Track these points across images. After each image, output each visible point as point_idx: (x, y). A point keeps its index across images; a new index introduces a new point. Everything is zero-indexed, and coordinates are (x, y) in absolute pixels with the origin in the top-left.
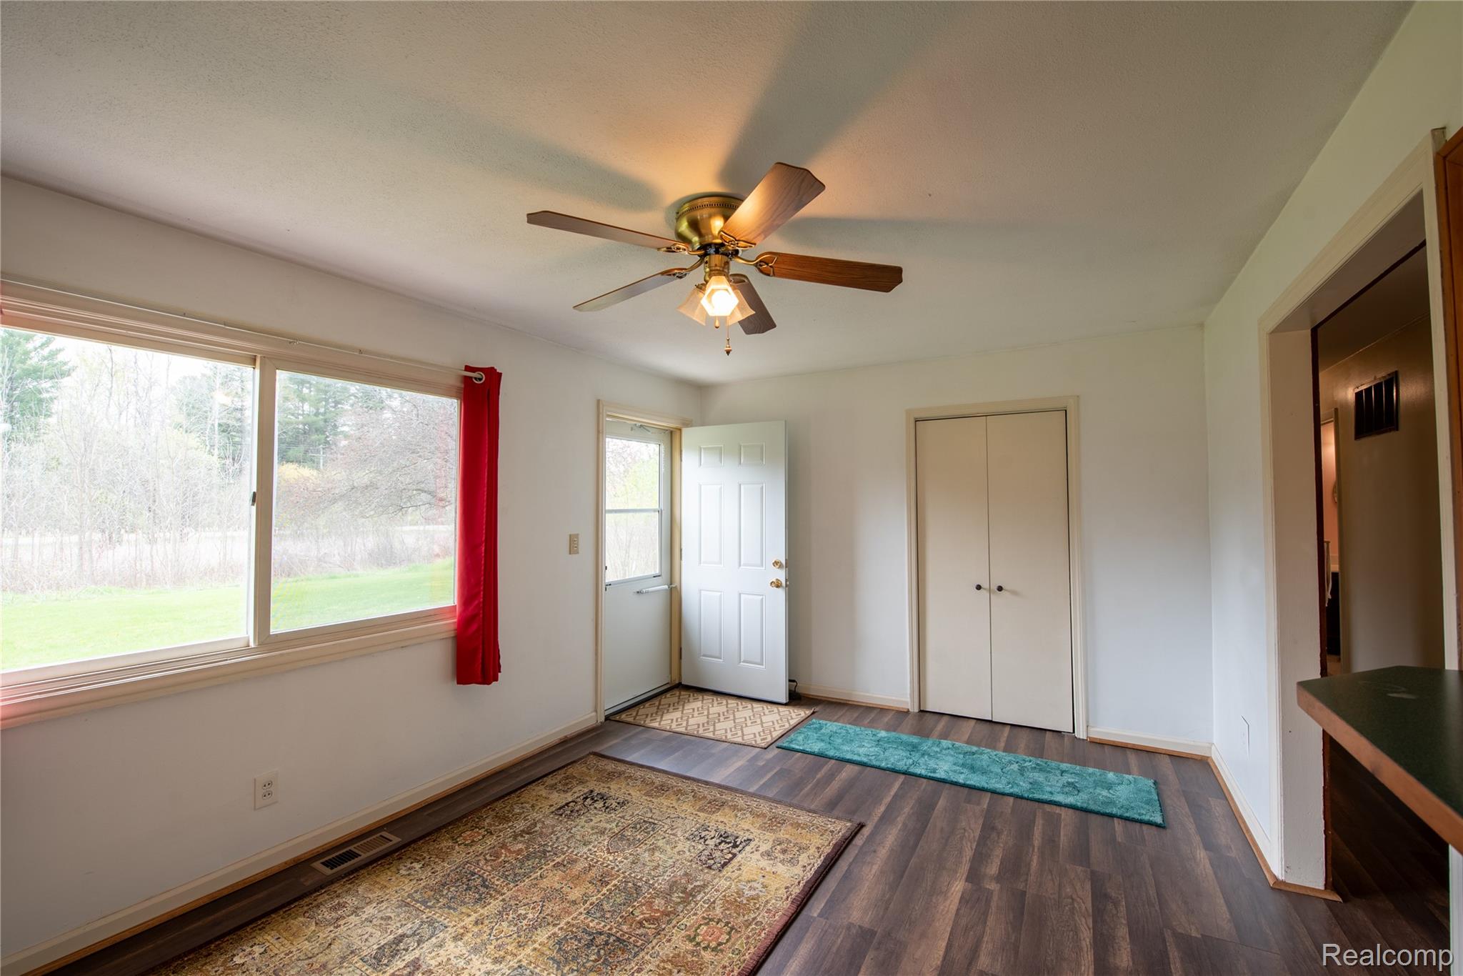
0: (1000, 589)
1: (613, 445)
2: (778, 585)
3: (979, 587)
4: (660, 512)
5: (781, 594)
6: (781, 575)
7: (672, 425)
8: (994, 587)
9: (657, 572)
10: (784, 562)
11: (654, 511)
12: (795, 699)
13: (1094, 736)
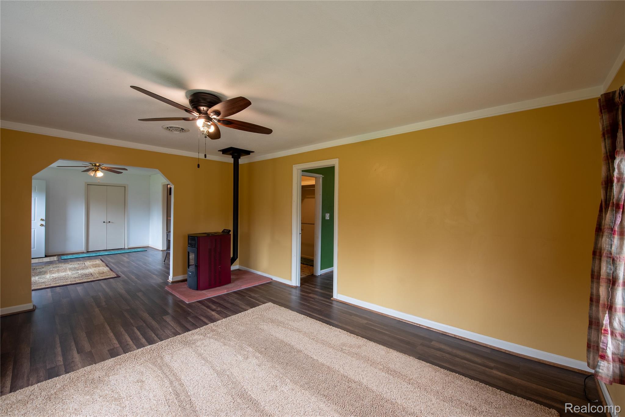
0: (109, 222)
2: (42, 225)
3: (104, 222)
5: (43, 228)
6: (44, 223)
10: (44, 219)
12: (46, 256)
13: (129, 247)
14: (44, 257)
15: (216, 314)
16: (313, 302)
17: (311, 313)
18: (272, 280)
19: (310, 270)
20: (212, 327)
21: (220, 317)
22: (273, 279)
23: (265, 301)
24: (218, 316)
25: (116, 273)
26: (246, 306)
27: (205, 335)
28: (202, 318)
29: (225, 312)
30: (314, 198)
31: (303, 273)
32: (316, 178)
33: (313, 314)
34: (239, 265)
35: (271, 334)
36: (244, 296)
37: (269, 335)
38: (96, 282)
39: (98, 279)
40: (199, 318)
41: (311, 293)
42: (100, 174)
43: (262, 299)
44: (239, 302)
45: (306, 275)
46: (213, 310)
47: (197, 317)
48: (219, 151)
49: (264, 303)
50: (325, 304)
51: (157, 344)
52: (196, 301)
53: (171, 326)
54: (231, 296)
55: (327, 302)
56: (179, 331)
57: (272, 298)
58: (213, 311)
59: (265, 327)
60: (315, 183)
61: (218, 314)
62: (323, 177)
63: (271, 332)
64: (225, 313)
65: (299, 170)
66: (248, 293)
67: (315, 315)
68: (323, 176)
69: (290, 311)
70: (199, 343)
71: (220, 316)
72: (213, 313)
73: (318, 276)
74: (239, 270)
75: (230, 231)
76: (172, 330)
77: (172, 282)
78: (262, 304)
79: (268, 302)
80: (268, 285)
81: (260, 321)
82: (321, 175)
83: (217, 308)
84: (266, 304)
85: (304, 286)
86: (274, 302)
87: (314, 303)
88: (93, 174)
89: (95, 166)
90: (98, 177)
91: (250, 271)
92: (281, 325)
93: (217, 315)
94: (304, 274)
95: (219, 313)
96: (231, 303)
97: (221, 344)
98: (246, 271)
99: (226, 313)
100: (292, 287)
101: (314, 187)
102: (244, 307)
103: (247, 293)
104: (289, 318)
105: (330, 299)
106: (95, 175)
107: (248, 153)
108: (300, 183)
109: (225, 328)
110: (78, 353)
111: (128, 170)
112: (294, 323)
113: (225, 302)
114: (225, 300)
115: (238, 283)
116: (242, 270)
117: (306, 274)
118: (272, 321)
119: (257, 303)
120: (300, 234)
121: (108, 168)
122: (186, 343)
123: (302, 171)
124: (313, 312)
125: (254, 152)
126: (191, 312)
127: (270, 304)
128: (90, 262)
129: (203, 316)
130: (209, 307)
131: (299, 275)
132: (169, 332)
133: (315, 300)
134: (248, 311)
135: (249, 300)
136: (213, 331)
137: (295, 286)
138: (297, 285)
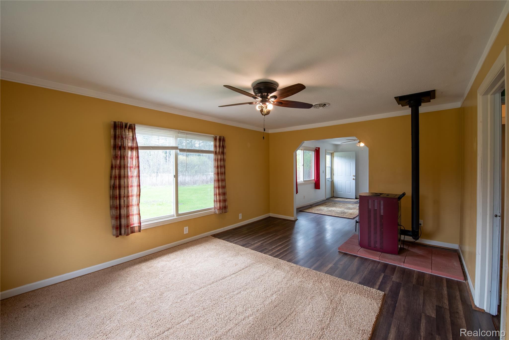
1: (327, 156)
2: (354, 179)
4: (330, 167)
5: (354, 181)
6: (354, 178)
7: (332, 152)
9: (330, 177)
10: (355, 175)
11: (329, 167)
12: (356, 198)
42: (362, 144)
48: (399, 104)
65: (489, 96)
78: (377, 287)
88: (359, 145)
90: (362, 147)
125: (434, 90)
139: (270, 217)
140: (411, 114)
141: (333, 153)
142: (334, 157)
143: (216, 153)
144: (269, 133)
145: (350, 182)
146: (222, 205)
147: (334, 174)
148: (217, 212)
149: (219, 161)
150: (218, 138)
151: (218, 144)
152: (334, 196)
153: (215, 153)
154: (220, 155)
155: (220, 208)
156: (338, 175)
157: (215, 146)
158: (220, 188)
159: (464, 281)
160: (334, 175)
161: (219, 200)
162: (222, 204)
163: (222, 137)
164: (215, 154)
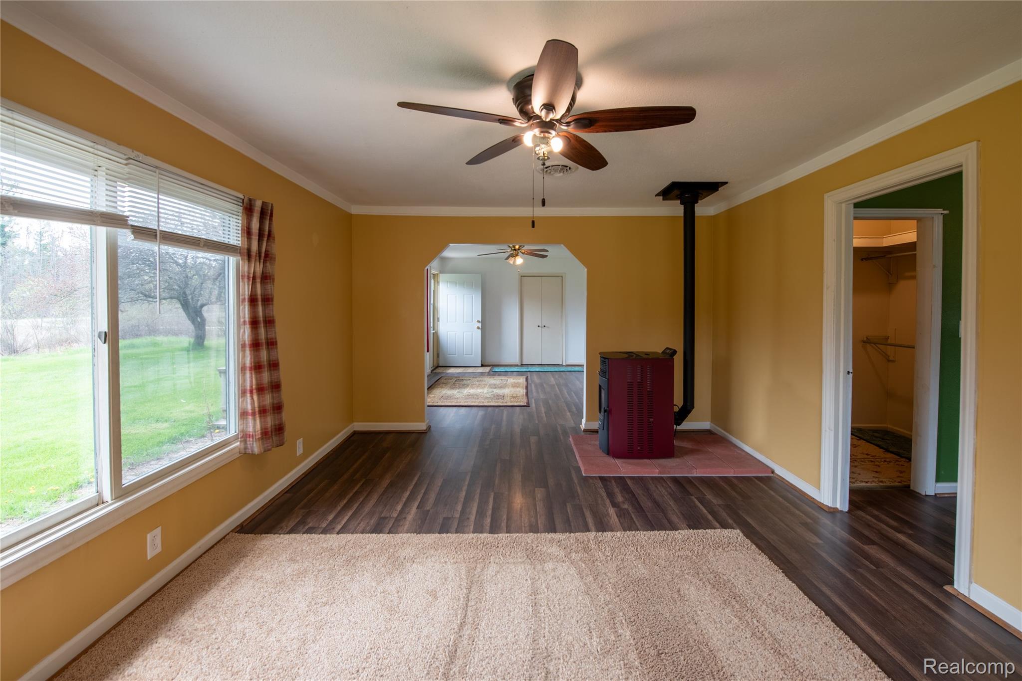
0: (544, 326)
2: (478, 328)
3: (539, 326)
4: (432, 304)
5: (480, 331)
6: (480, 325)
8: (543, 326)
9: (432, 326)
10: (480, 320)
12: (482, 366)
13: (567, 364)
14: (480, 366)
15: (615, 514)
16: (868, 576)
17: (846, 609)
18: (773, 472)
19: (901, 472)
20: (589, 541)
21: (618, 524)
22: (776, 472)
23: (730, 521)
24: (617, 520)
25: (528, 400)
26: (679, 518)
27: (569, 551)
28: (588, 514)
29: (633, 516)
30: (914, 277)
31: (876, 475)
32: (919, 220)
33: (853, 615)
34: (712, 422)
35: (696, 619)
36: (690, 494)
37: (690, 618)
38: (501, 408)
39: (505, 404)
40: (583, 511)
41: (873, 543)
42: (519, 261)
43: (724, 514)
44: (672, 503)
45: (881, 484)
46: (614, 505)
47: (581, 510)
48: (656, 196)
49: (724, 526)
50: (912, 596)
51: (496, 535)
52: (599, 476)
53: (536, 509)
54: (663, 486)
55: (924, 592)
56: (539, 525)
57: (749, 520)
58: (613, 507)
59: (691, 591)
60: (917, 240)
61: (619, 516)
62: (945, 216)
63: (699, 612)
64: (632, 518)
65: (844, 205)
66: (701, 488)
67: (858, 620)
68: (946, 212)
69: (780, 576)
70: (549, 566)
71: (619, 521)
72: (612, 511)
73: (926, 496)
74: (709, 432)
75: (675, 352)
76: (533, 519)
77: (584, 429)
78: (718, 525)
79: (735, 525)
80: (757, 481)
81: (690, 569)
82: (940, 211)
83: (624, 503)
84: (726, 532)
85: (860, 513)
86: (750, 533)
87: (872, 579)
88: (513, 261)
89: (514, 250)
90: (518, 265)
91: (731, 440)
92: (733, 607)
93: (616, 517)
94: (876, 480)
95: (622, 514)
96: (655, 502)
97: (583, 588)
98: (721, 437)
99: (633, 520)
100: (820, 507)
101: (915, 249)
102: (675, 519)
103: (699, 489)
104: (765, 595)
105: (941, 586)
106: (514, 262)
107: (712, 187)
108: (849, 240)
109: (609, 554)
110: (418, 508)
111: (549, 250)
112: (773, 614)
113: (644, 495)
114: (648, 489)
115: (689, 460)
116: (716, 434)
117: (882, 482)
118: (718, 583)
119: (708, 521)
120: (848, 373)
121: (528, 252)
122: (532, 555)
123: (857, 205)
124: (853, 606)
125: (727, 183)
126: (578, 496)
127: (735, 534)
128: (514, 379)
129: (591, 510)
130: (611, 495)
131: (843, 480)
132: (526, 522)
133: (880, 569)
134: (677, 532)
135: (696, 506)
136: (586, 550)
137: (831, 508)
138: (838, 506)
139: (355, 433)
140: (683, 215)
141: (437, 274)
142: (438, 282)
143: (248, 255)
144: (353, 213)
145: (471, 333)
146: (269, 425)
147: (438, 319)
148: (256, 447)
149: (258, 280)
150: (258, 204)
151: (255, 225)
152: (440, 365)
153: (246, 254)
154: (262, 261)
155: (265, 434)
156: (449, 321)
157: (247, 232)
158: (264, 368)
159: (772, 475)
160: (438, 321)
161: (259, 407)
162: (270, 421)
163: (270, 205)
164: (246, 257)
